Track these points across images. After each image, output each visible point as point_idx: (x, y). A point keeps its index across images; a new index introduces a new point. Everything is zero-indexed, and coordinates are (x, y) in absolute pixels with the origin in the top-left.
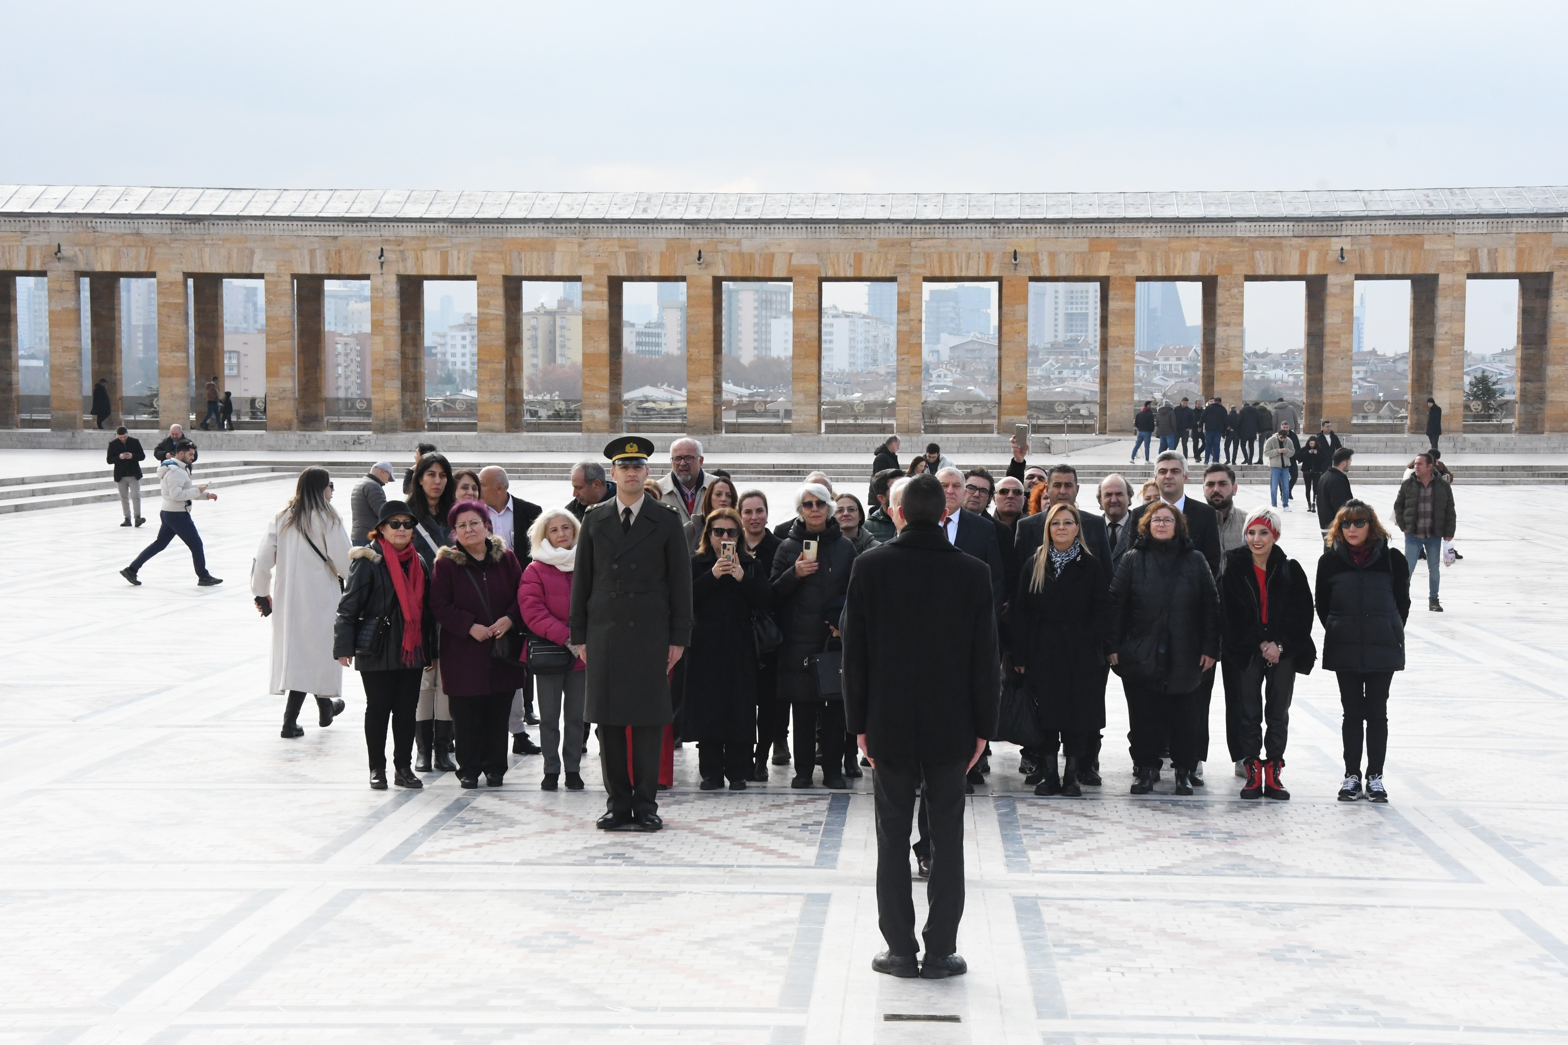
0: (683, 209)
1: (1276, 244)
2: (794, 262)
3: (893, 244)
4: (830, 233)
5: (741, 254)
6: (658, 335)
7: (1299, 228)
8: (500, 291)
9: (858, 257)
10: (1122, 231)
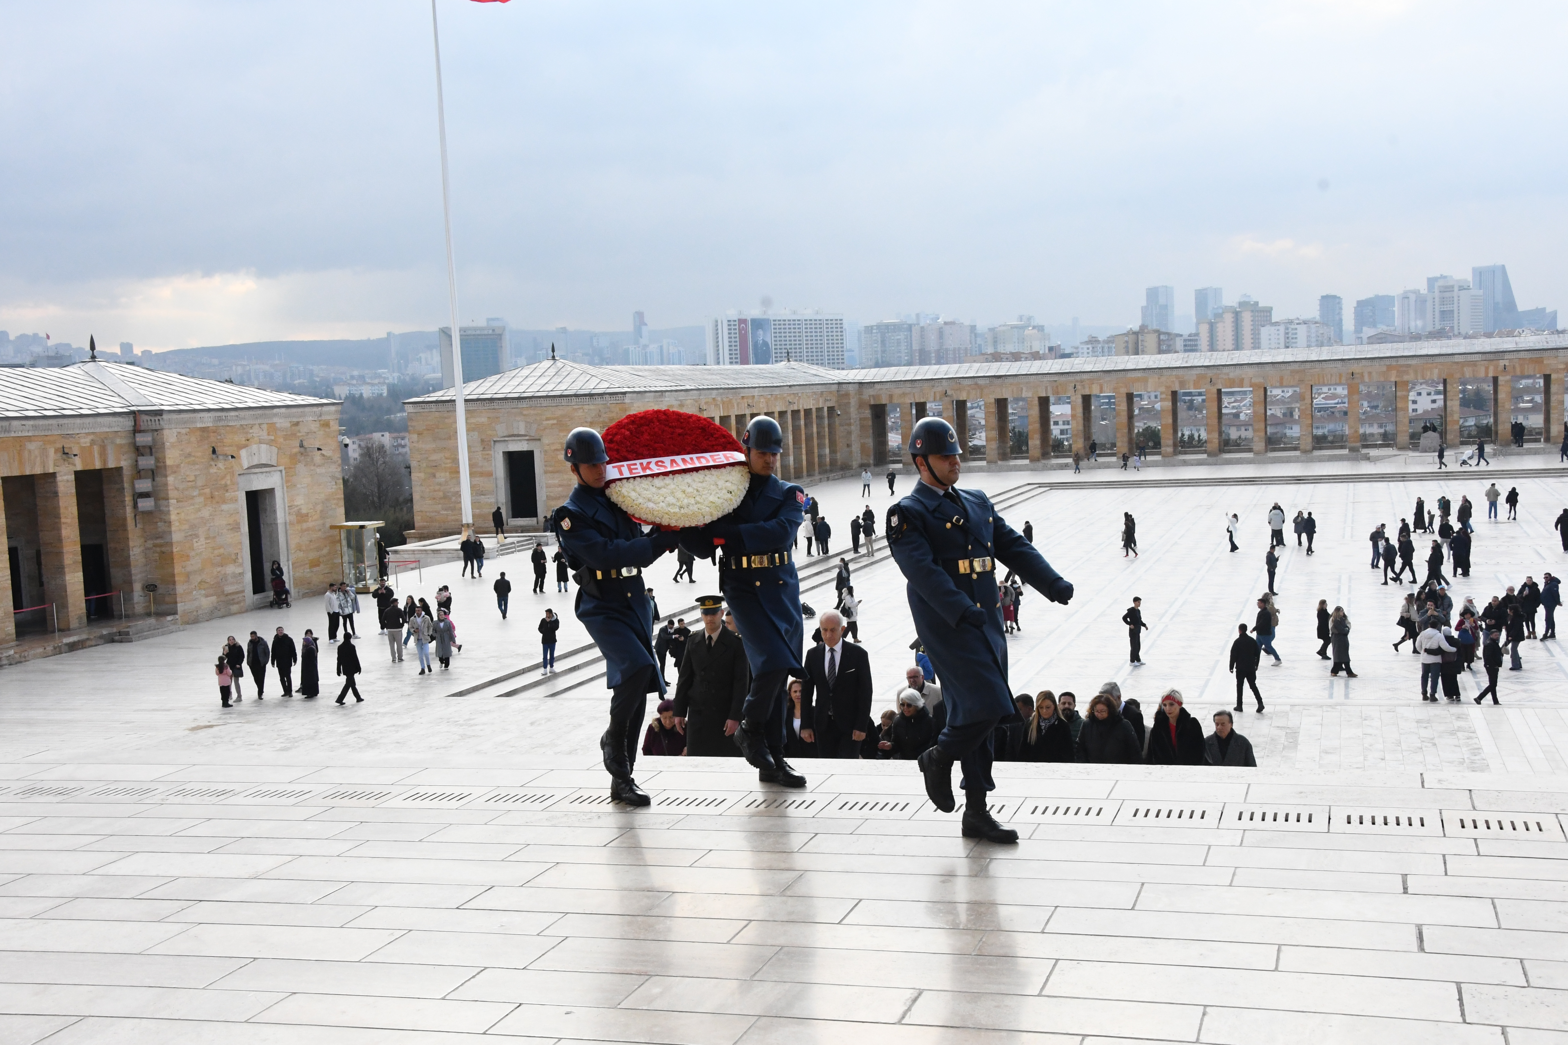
0: (1203, 360)
1: (1474, 364)
2: (1253, 381)
3: (1297, 372)
4: (1268, 368)
5: (1229, 379)
6: (1196, 340)
7: (1484, 357)
8: (1125, 399)
9: (1282, 379)
10: (1402, 362)
